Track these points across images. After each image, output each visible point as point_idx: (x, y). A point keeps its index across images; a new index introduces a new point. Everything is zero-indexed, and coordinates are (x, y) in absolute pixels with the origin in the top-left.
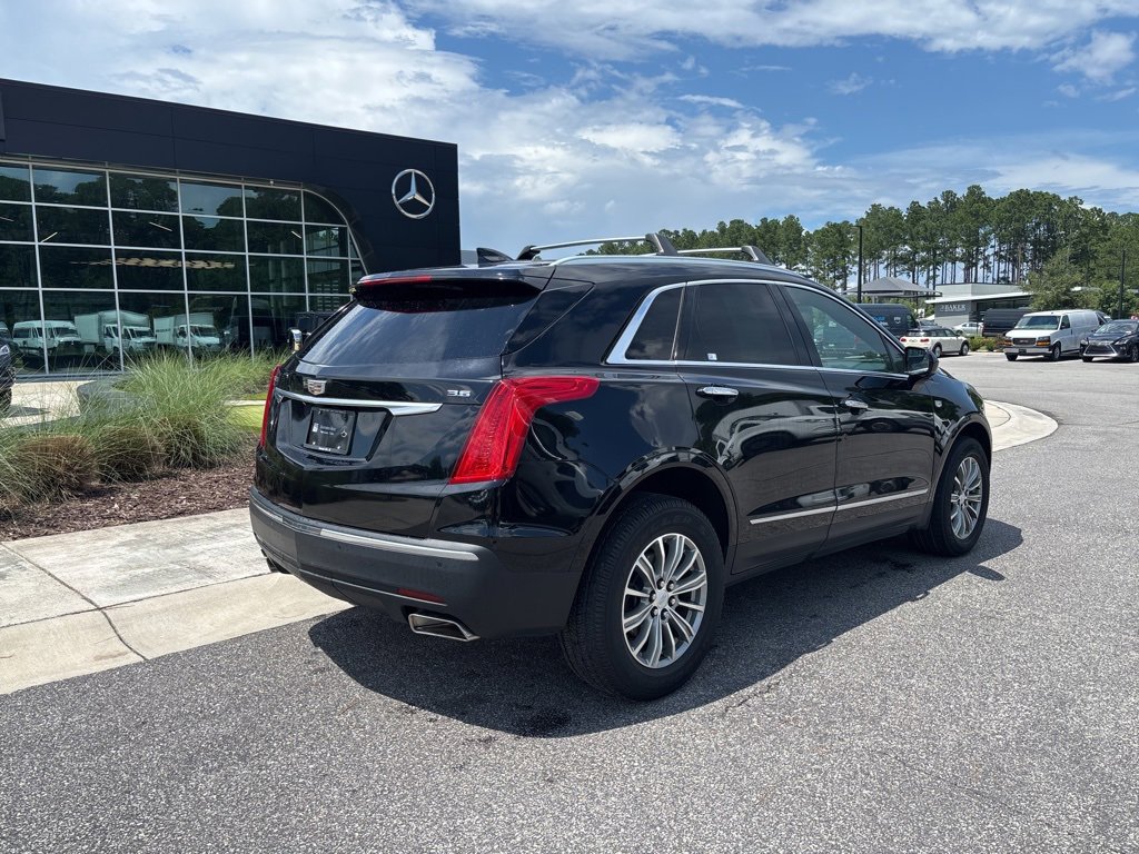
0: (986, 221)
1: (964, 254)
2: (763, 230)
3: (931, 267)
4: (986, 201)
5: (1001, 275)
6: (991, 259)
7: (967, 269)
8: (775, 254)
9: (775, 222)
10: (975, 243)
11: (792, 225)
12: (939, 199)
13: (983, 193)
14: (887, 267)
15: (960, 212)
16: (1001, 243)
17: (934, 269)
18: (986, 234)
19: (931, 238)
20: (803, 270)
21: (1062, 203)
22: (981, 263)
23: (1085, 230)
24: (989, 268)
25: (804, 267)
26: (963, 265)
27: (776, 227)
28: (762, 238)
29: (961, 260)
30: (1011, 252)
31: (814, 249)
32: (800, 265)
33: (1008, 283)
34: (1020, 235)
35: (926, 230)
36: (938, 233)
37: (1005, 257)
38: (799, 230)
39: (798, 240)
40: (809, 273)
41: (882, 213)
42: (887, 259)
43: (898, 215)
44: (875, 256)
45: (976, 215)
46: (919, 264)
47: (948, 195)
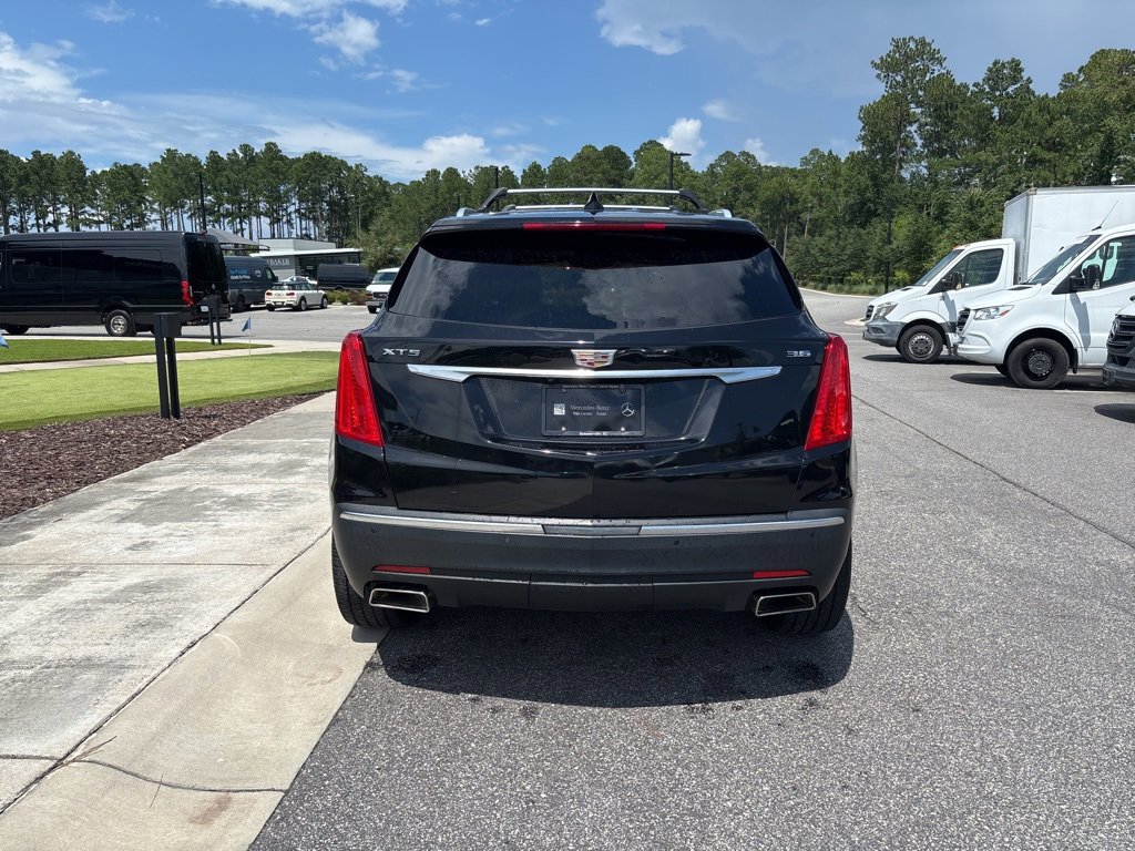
0: (285, 180)
1: (268, 209)
2: (36, 164)
3: (238, 220)
4: (283, 158)
5: (304, 232)
6: (293, 216)
7: (272, 224)
8: (55, 194)
9: (51, 158)
10: (277, 200)
11: (73, 163)
12: (238, 152)
13: (280, 151)
14: (190, 217)
15: (261, 168)
16: (301, 201)
17: (241, 223)
18: (287, 192)
19: (235, 191)
20: (93, 215)
21: (349, 169)
22: (285, 219)
23: (371, 195)
24: (292, 225)
25: (93, 211)
26: (268, 220)
27: (53, 164)
28: (37, 174)
29: (266, 215)
30: (309, 210)
31: (103, 192)
32: (87, 208)
33: (311, 239)
34: (318, 195)
35: (229, 182)
36: (242, 186)
37: (304, 215)
38: (83, 169)
39: (82, 180)
40: (101, 219)
41: (180, 159)
42: (190, 209)
43: (196, 163)
44: (176, 204)
45: (276, 171)
46: (225, 216)
47: (246, 148)
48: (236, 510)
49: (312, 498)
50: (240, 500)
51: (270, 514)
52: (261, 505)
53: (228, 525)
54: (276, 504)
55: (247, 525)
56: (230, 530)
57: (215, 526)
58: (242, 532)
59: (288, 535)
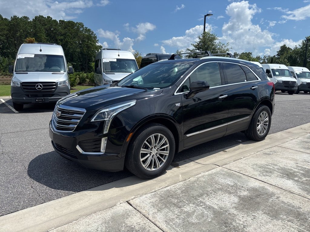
48: (289, 169)
49: (255, 167)
50: (287, 175)
51: (275, 163)
52: (278, 169)
53: (292, 162)
54: (271, 167)
55: (285, 161)
56: (291, 160)
57: (297, 163)
58: (287, 158)
59: (271, 153)
